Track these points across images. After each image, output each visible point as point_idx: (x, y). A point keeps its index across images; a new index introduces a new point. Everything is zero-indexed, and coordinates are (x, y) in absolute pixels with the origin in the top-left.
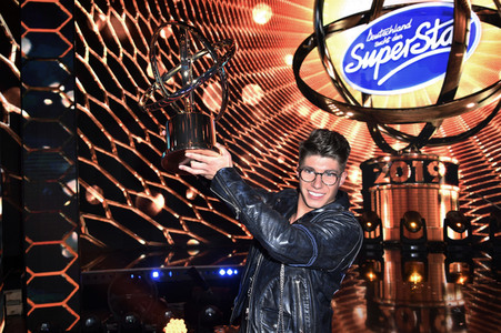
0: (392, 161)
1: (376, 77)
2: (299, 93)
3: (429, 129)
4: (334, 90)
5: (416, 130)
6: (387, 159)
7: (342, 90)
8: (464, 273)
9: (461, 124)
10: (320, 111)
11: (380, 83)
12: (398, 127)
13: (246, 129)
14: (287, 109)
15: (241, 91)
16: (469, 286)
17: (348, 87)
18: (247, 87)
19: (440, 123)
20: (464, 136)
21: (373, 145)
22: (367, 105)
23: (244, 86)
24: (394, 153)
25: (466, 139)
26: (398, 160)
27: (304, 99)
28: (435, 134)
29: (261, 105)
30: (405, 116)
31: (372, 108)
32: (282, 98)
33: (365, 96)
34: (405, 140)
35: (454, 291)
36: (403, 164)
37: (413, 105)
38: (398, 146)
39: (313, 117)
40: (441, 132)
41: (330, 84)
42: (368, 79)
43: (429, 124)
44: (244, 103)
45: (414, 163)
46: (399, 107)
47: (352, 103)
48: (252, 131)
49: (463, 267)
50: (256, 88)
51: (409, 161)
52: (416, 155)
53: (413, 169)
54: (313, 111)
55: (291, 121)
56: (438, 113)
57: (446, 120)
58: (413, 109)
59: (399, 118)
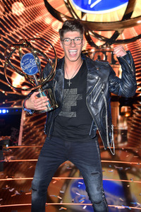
0: (96, 52)
1: (89, 3)
2: (45, 10)
3: (116, 35)
4: (66, 9)
5: (109, 35)
6: (93, 50)
7: (70, 9)
8: (128, 112)
9: (133, 32)
10: (57, 21)
11: (92, 6)
12: (100, 33)
13: (14, 30)
14: (38, 19)
15: (11, 6)
16: (130, 118)
17: (74, 8)
18: (15, 4)
19: (122, 31)
20: (134, 39)
21: (86, 43)
22: (84, 19)
23: (13, 3)
24: (97, 47)
25: (135, 40)
26: (99, 52)
27: (48, 13)
28: (119, 38)
29: (23, 15)
30: (104, 27)
31: (86, 21)
32: (35, 12)
33: (83, 14)
34: (103, 40)
35: (122, 121)
36: (101, 54)
37: (109, 20)
38: (99, 43)
39: (53, 25)
40: (122, 37)
41: (64, 5)
42: (85, 3)
43: (116, 32)
44: (13, 14)
45: (107, 53)
46: (101, 21)
47: (76, 18)
48: (18, 31)
49: (128, 109)
50: (21, 5)
51: (104, 52)
52: (108, 49)
53: (106, 57)
54: (53, 21)
55: (41, 26)
56: (121, 25)
57: (126, 30)
58: (109, 23)
59: (100, 28)
